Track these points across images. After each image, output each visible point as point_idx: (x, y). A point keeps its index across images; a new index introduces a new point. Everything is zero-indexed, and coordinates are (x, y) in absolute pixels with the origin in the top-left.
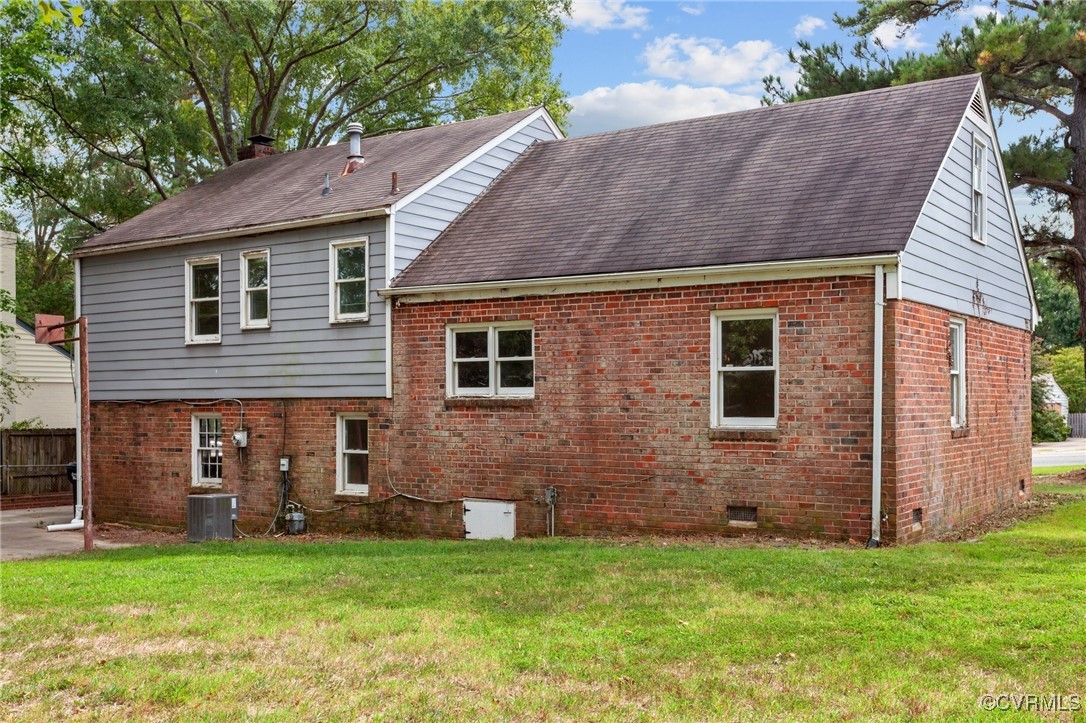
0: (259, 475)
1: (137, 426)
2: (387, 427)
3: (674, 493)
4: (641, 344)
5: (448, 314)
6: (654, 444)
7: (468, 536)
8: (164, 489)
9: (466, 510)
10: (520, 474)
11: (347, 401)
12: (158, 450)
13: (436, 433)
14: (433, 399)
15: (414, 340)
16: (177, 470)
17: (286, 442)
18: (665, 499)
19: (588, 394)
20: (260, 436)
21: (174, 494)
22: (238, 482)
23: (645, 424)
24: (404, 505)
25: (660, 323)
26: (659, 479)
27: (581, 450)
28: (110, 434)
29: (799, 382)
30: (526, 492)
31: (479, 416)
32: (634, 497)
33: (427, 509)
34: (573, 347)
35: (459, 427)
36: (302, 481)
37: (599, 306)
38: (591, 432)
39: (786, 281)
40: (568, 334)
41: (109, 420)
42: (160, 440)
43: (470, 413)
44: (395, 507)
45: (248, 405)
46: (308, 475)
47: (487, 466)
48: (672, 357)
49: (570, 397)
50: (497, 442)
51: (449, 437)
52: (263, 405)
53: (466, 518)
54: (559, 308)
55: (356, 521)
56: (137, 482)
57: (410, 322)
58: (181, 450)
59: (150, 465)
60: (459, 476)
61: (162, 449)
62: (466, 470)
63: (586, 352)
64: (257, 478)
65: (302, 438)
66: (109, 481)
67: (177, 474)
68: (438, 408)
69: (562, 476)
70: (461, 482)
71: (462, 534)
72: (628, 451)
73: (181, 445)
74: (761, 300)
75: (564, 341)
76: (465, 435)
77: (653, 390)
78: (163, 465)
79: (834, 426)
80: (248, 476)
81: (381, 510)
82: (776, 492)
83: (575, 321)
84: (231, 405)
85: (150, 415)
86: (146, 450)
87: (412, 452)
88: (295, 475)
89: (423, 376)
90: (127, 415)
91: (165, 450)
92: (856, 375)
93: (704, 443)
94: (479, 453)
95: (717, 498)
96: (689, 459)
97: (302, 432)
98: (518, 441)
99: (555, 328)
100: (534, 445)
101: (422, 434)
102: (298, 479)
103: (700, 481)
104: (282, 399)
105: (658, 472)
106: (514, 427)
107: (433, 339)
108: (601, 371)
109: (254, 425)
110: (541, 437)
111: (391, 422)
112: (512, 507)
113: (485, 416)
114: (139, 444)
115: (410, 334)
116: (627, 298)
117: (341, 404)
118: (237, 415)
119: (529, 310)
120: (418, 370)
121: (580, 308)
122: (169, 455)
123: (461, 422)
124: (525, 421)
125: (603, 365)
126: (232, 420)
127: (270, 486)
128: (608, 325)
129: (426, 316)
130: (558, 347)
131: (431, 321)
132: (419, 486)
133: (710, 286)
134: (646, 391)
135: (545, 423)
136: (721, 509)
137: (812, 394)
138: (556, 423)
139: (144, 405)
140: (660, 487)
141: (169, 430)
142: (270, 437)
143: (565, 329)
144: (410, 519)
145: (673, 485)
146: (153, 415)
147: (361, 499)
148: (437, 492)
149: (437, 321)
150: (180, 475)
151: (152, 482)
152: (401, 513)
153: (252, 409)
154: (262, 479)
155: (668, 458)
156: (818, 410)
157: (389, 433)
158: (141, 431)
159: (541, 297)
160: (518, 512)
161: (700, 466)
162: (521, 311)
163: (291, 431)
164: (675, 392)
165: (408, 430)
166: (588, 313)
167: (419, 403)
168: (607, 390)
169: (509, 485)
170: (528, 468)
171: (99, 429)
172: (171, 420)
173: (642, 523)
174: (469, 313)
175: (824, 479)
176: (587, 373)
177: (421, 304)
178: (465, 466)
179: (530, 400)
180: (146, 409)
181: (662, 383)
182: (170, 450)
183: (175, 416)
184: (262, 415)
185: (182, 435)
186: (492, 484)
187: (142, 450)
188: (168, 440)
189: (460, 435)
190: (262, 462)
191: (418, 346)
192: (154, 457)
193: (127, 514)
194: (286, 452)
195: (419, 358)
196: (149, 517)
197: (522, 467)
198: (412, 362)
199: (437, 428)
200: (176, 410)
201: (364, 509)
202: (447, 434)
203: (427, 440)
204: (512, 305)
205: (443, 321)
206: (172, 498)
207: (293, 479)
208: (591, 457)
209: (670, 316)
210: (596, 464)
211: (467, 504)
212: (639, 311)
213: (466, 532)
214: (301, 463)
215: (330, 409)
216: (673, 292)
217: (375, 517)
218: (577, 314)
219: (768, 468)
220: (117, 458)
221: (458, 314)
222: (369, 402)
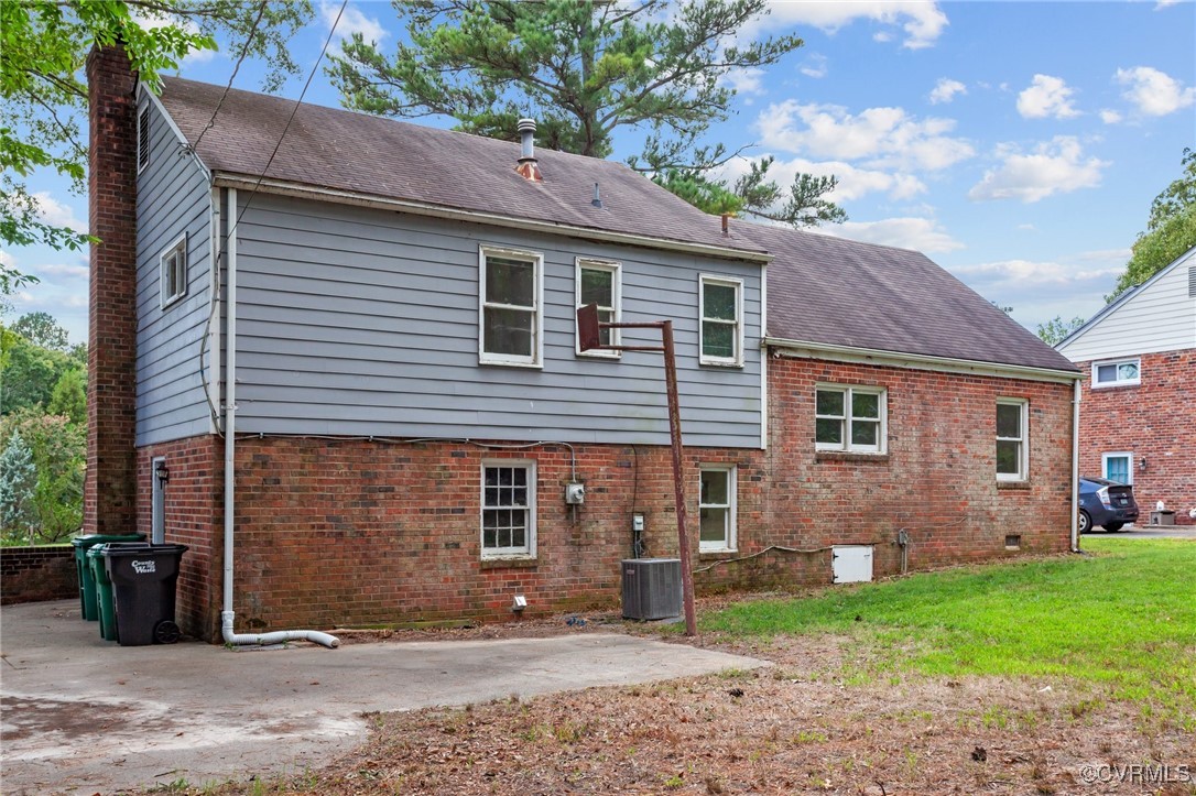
0: (598, 538)
1: (368, 477)
2: (759, 479)
3: (978, 529)
4: (959, 415)
5: (819, 372)
6: (967, 492)
7: (836, 581)
8: (431, 568)
9: (835, 557)
10: (879, 520)
11: (715, 451)
12: (415, 511)
13: (808, 485)
14: (805, 452)
15: (787, 393)
16: (456, 539)
17: (637, 496)
18: (973, 534)
19: (926, 452)
20: (600, 490)
21: (451, 573)
22: (564, 549)
23: (961, 478)
24: (776, 557)
25: (970, 401)
26: (970, 519)
27: (922, 499)
28: (307, 489)
29: (1040, 450)
30: (883, 536)
31: (845, 469)
32: (956, 534)
33: (799, 559)
34: (916, 414)
35: (829, 479)
36: (660, 541)
37: (933, 383)
38: (929, 484)
39: (1033, 381)
40: (912, 402)
41: (302, 467)
42: (420, 498)
43: (837, 466)
44: (769, 561)
45: (581, 451)
46: (668, 534)
47: (852, 515)
48: (977, 427)
49: (915, 455)
50: (860, 493)
51: (818, 488)
52: (605, 451)
53: (836, 564)
54: (906, 380)
55: (725, 579)
56: (369, 561)
57: (783, 375)
58: (463, 510)
59: (399, 534)
60: (829, 525)
61: (424, 511)
62: (835, 519)
63: (925, 419)
64: (595, 542)
65: (659, 491)
66: (301, 565)
67: (457, 546)
68: (810, 461)
69: (908, 520)
70: (829, 531)
71: (831, 581)
72: (952, 498)
73: (464, 503)
74: (1021, 392)
75: (911, 408)
76: (834, 486)
77: (966, 452)
78: (427, 534)
79: (1055, 479)
80: (582, 540)
81: (753, 565)
82: (1029, 524)
83: (918, 392)
84: (555, 450)
85: (400, 460)
86: (389, 513)
87: (785, 504)
88: (649, 535)
89: (795, 429)
90: (346, 459)
91: (431, 511)
92: (1064, 447)
93: (995, 492)
94: (845, 503)
95: (1002, 531)
96: (986, 503)
97: (658, 484)
98: (877, 491)
99: (904, 396)
100: (889, 495)
101: (794, 486)
102: (654, 540)
103: (992, 519)
104: (632, 445)
105: (970, 514)
106: (874, 479)
107: (806, 394)
108: (935, 435)
109: (590, 476)
110: (894, 488)
111: (762, 473)
112: (869, 550)
113: (850, 469)
114: (375, 503)
115: (782, 387)
116: (951, 379)
117: (709, 454)
118: (563, 463)
119: (885, 378)
120: (791, 423)
121: (921, 382)
122: (439, 519)
123: (830, 473)
124: (882, 474)
125: (936, 430)
126: (555, 469)
127: (614, 550)
128: (939, 399)
129: (799, 371)
130: (906, 412)
131: (804, 377)
132: (791, 538)
133: (997, 378)
134: (962, 452)
135: (897, 477)
136: (1003, 538)
137: (1046, 458)
138: (904, 476)
139: (388, 445)
140: (971, 524)
141: (441, 483)
142: (615, 490)
143: (911, 397)
144: (782, 571)
145: (978, 523)
146: (408, 460)
147: (732, 555)
148: (809, 542)
149: (809, 377)
150: (462, 545)
151: (404, 560)
152: (773, 567)
153: (588, 456)
154: (603, 542)
155: (975, 503)
156: (1047, 469)
157: (760, 485)
158: (380, 483)
159: (894, 368)
160: (875, 555)
161: (992, 508)
162: (879, 378)
163: (644, 483)
164: (978, 453)
165: (780, 483)
166: (926, 387)
167: (792, 456)
168: (939, 449)
169: (870, 531)
170: (885, 515)
171: (278, 482)
172: (445, 468)
173: (959, 553)
174: (838, 374)
175: (1051, 514)
176: (926, 435)
177: (794, 358)
178: (834, 516)
179: (884, 456)
180: (391, 451)
181: (971, 446)
182: (439, 511)
183: (453, 462)
184: (602, 464)
185: (467, 490)
186: (857, 531)
187: (380, 513)
188: (436, 497)
189: (829, 487)
190: (602, 522)
191: (791, 399)
192: (407, 522)
193: (346, 613)
194: (637, 508)
195: (792, 411)
196: (399, 611)
197: (880, 515)
198: (786, 415)
199: (809, 480)
200: (453, 455)
201: (735, 567)
202: (818, 485)
203: (800, 492)
204: (872, 372)
205: (815, 378)
206: (446, 580)
207: (647, 540)
208: (928, 504)
209: (976, 396)
210: (931, 509)
211: (836, 551)
212: (958, 390)
213: (834, 577)
214: (656, 520)
215: (694, 459)
216: (977, 379)
217: (746, 573)
218: (919, 387)
219: (1026, 507)
220: (323, 527)
221: (829, 373)
222: (739, 452)
